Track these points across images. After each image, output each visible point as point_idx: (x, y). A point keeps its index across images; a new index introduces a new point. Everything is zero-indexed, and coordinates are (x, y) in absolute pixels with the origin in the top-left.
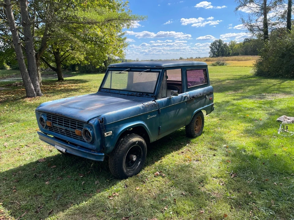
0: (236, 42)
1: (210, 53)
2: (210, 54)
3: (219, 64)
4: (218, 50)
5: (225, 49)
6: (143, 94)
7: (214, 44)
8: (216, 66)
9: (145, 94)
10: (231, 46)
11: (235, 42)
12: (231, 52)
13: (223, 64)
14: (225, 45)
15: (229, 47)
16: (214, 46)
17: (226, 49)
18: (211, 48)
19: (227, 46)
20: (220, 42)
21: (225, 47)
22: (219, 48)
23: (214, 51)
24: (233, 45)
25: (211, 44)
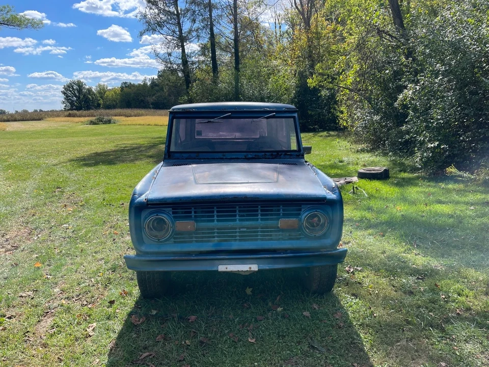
0: (107, 87)
1: (64, 103)
2: (65, 105)
3: (102, 121)
4: (78, 98)
5: (90, 97)
6: (278, 154)
7: (68, 88)
8: (97, 124)
9: (284, 153)
10: (100, 93)
11: (105, 87)
12: (101, 102)
13: (109, 122)
14: (90, 90)
15: (98, 95)
16: (70, 91)
17: (93, 98)
18: (64, 93)
19: (93, 92)
20: (80, 85)
21: (89, 94)
22: (80, 94)
23: (70, 100)
24: (102, 91)
25: (63, 87)
